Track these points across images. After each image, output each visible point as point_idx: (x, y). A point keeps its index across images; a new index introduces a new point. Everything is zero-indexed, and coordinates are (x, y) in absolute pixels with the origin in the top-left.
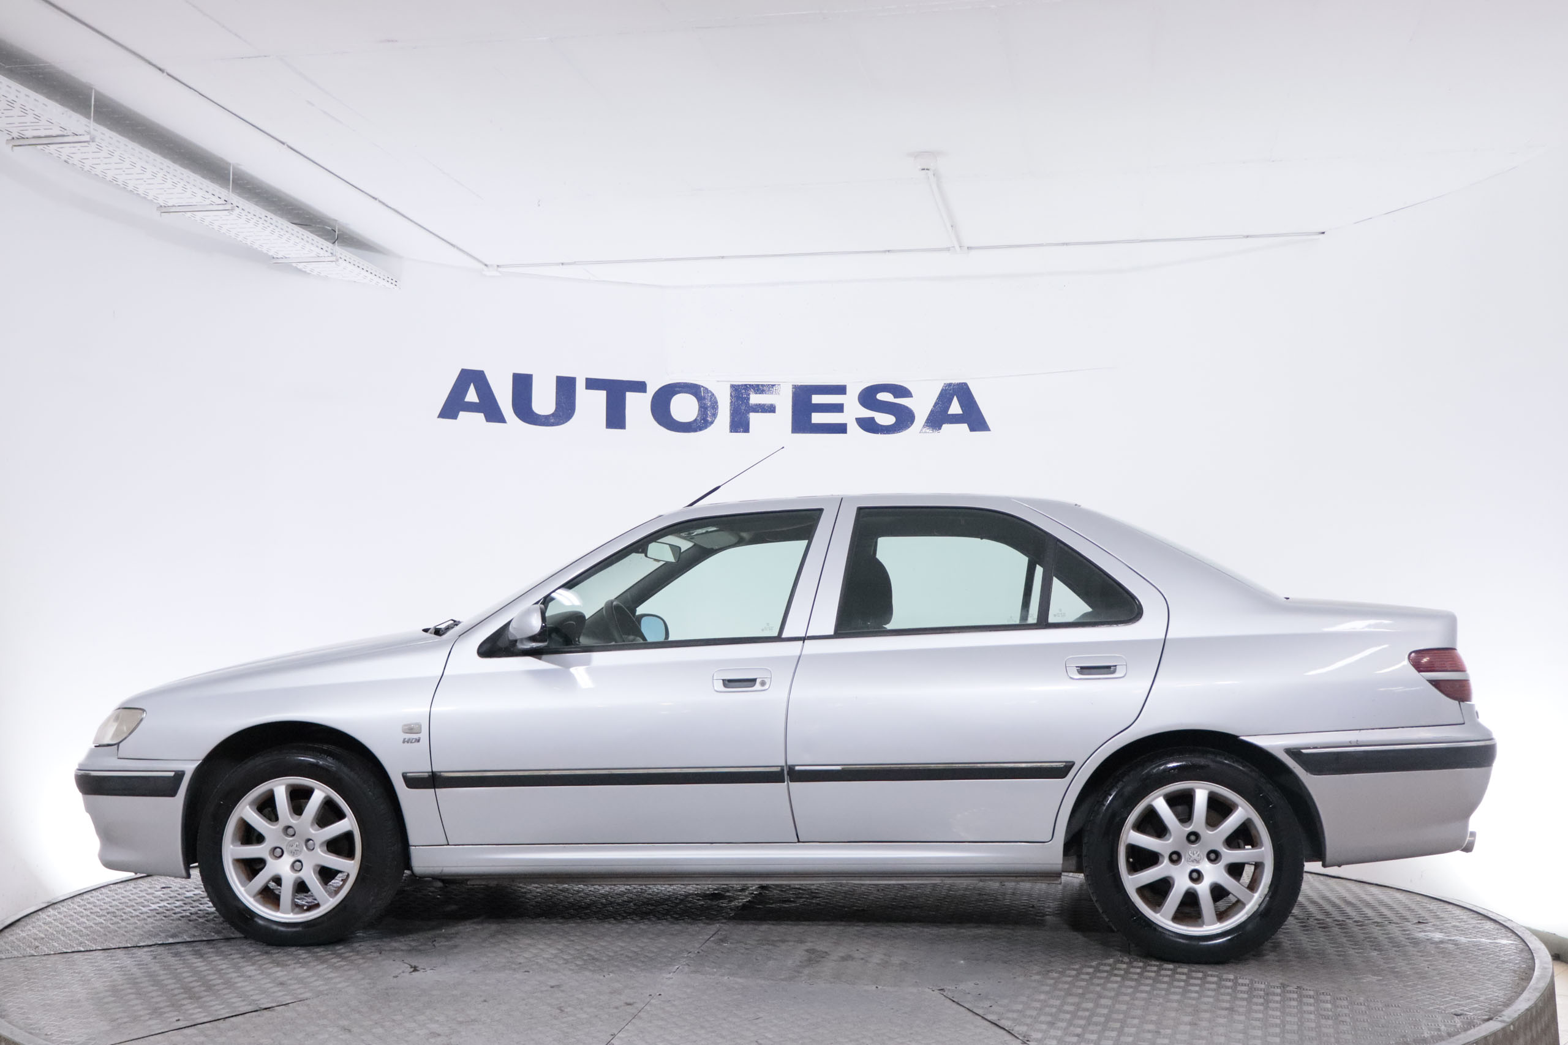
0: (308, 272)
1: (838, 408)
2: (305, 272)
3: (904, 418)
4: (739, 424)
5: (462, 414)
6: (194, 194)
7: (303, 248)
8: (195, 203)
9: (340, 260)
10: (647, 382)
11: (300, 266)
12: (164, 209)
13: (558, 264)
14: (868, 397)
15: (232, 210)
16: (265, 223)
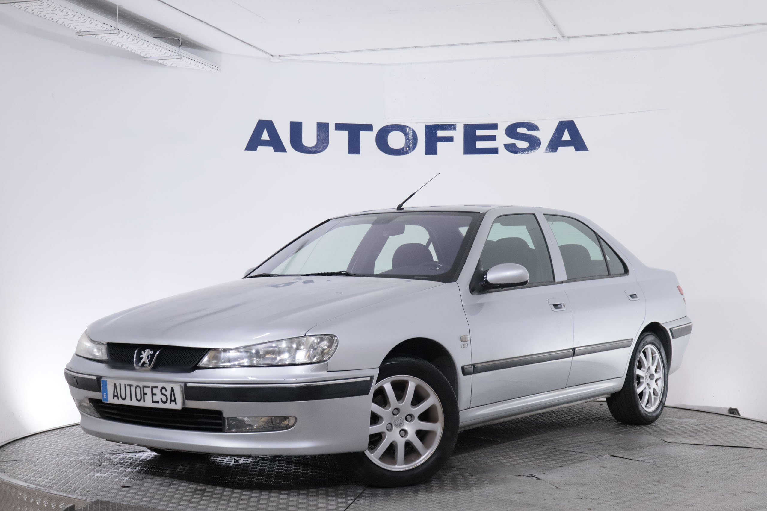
0: (165, 64)
1: (493, 138)
2: (163, 65)
3: (534, 143)
4: (431, 150)
5: (260, 148)
6: (96, 25)
7: (161, 51)
8: (97, 30)
9: (183, 58)
10: (373, 125)
11: (160, 61)
12: (80, 34)
13: (315, 54)
14: (511, 131)
15: (119, 33)
16: (138, 39)
